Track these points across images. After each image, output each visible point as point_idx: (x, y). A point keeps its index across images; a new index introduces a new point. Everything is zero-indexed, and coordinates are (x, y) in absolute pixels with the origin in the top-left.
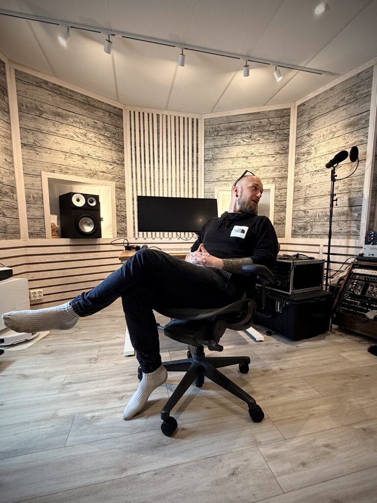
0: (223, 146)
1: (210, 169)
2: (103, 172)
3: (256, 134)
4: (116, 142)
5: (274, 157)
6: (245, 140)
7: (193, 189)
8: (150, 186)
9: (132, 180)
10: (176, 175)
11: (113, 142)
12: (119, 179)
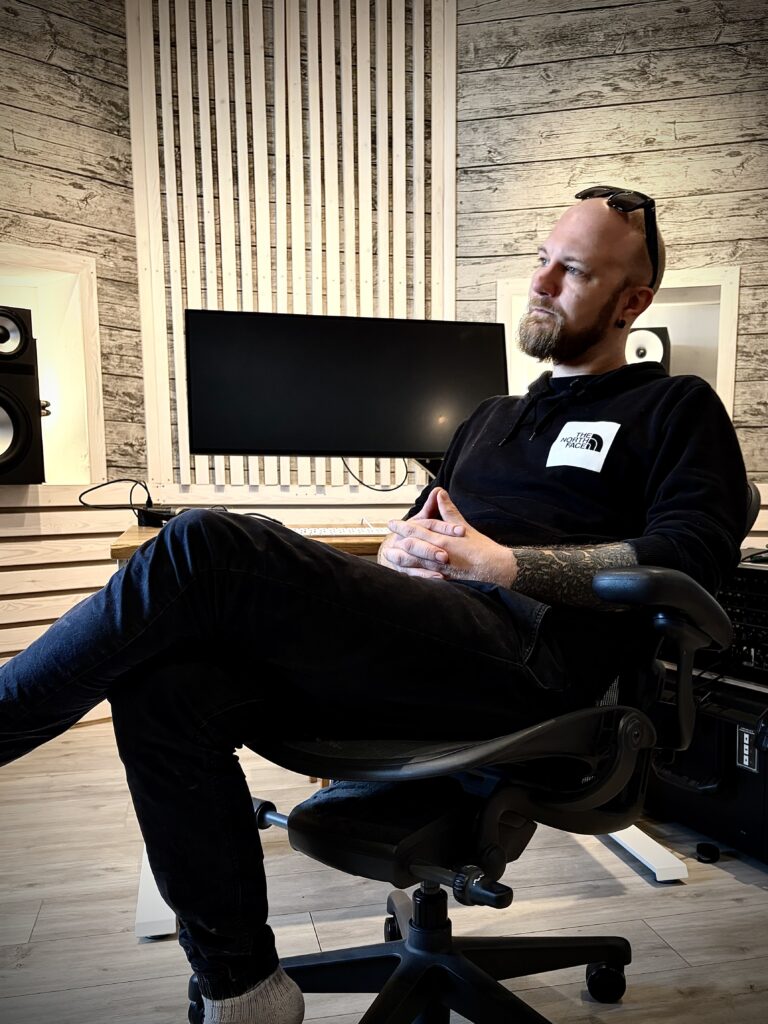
0: (532, 110)
1: (481, 206)
2: (46, 215)
3: (668, 60)
4: (97, 90)
5: (738, 154)
6: (623, 84)
7: (410, 287)
8: (239, 275)
9: (166, 251)
10: (342, 230)
11: (87, 93)
12: (110, 247)
